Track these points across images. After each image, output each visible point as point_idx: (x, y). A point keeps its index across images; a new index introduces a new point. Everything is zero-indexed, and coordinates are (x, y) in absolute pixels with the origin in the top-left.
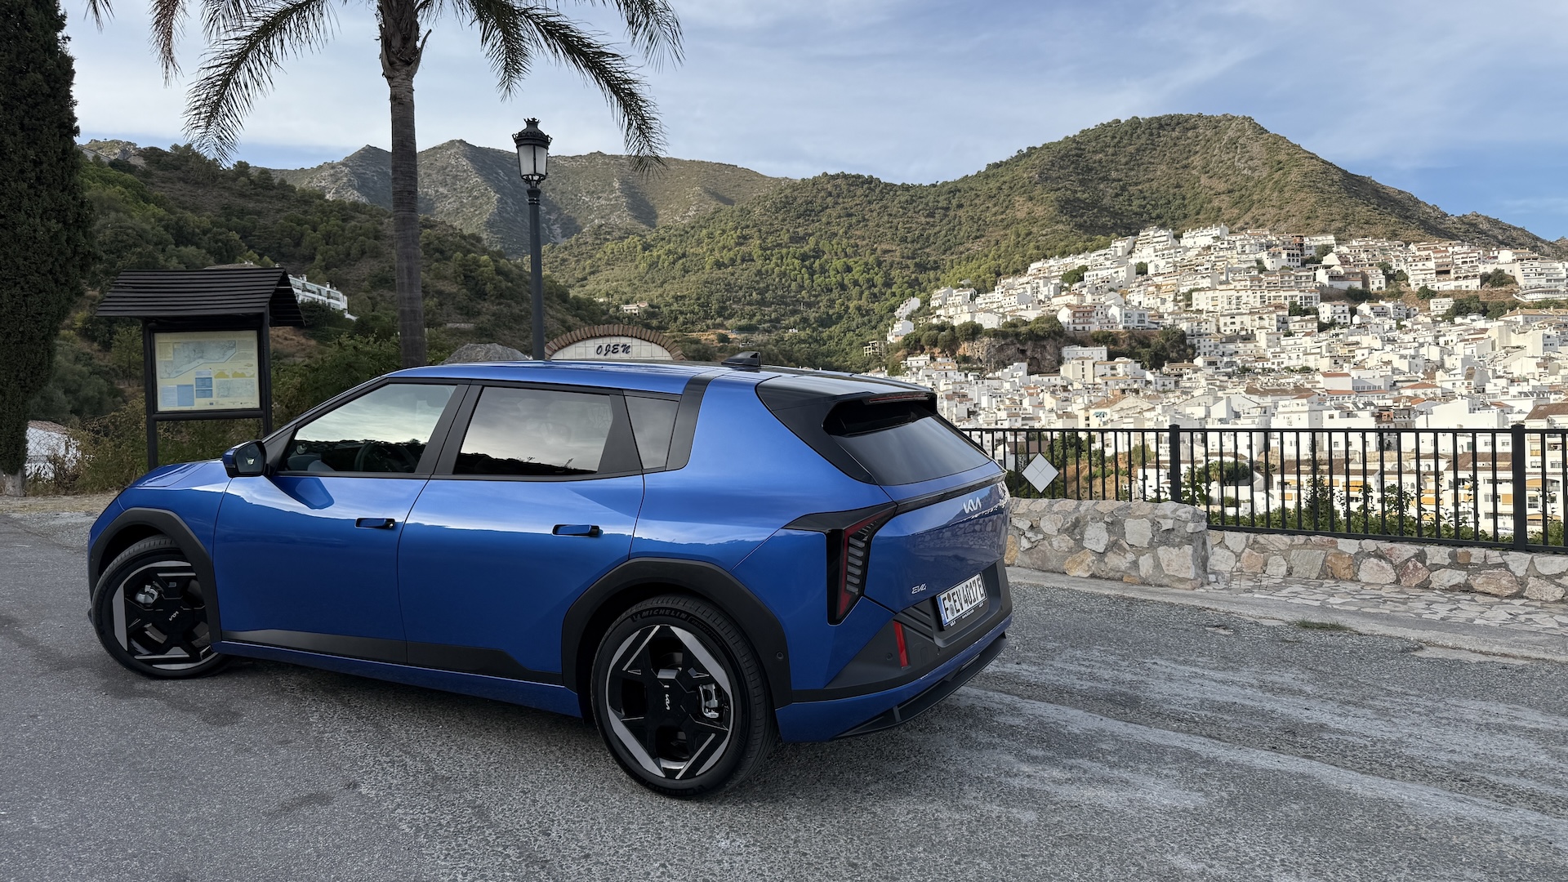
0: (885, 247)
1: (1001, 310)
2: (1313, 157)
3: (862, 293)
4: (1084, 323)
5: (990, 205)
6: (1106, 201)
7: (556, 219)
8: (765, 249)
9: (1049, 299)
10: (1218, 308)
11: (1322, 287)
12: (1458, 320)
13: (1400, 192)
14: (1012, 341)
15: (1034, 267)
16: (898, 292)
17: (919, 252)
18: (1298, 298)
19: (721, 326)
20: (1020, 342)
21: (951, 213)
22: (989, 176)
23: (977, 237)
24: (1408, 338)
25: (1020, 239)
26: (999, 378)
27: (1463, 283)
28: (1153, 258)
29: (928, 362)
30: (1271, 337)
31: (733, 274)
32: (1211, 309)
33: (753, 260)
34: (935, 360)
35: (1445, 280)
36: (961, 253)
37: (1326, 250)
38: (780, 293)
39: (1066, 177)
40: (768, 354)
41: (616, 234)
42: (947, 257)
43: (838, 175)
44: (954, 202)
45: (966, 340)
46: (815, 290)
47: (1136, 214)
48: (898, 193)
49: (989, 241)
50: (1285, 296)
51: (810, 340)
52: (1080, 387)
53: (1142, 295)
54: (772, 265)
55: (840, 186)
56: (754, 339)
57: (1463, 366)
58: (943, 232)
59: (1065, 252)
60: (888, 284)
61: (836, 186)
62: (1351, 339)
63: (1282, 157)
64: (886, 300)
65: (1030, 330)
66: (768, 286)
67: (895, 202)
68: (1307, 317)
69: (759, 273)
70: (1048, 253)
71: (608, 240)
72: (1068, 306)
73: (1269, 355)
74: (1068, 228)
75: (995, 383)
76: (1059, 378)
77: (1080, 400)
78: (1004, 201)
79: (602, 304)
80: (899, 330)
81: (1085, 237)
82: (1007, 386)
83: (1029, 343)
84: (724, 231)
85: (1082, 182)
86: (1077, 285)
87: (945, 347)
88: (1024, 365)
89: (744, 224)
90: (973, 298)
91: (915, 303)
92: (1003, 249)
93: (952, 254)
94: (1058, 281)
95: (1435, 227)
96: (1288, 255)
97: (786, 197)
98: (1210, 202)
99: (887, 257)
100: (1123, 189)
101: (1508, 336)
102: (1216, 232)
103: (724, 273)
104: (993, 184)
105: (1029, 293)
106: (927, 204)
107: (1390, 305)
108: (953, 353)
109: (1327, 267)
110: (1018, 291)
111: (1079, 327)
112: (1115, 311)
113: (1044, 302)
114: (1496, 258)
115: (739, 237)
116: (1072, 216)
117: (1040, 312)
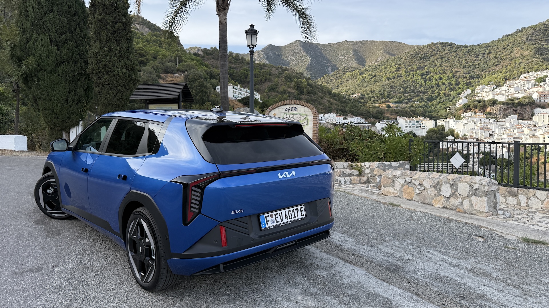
0: (457, 70)
1: (507, 94)
3: (446, 88)
4: (545, 99)
5: (503, 52)
7: (330, 65)
8: (407, 72)
9: (529, 89)
14: (511, 106)
15: (522, 76)
16: (461, 87)
17: (471, 71)
19: (388, 101)
20: (514, 107)
21: (486, 56)
22: (503, 40)
23: (497, 65)
25: (516, 65)
26: (504, 121)
29: (473, 115)
31: (393, 82)
33: (402, 77)
34: (476, 114)
36: (490, 71)
38: (412, 88)
39: (539, 39)
40: (406, 112)
41: (350, 69)
42: (484, 73)
43: (438, 43)
44: (487, 51)
45: (490, 106)
46: (427, 87)
48: (463, 49)
49: (502, 66)
51: (424, 106)
52: (542, 125)
54: (410, 78)
55: (438, 47)
56: (401, 106)
58: (482, 63)
59: (537, 70)
60: (457, 84)
61: (437, 47)
64: (456, 90)
65: (519, 102)
66: (407, 86)
67: (462, 52)
69: (404, 81)
70: (529, 70)
71: (347, 72)
72: (537, 92)
74: (539, 60)
75: (502, 123)
76: (532, 122)
77: (541, 131)
78: (510, 50)
79: (344, 95)
80: (461, 102)
81: (547, 63)
82: (508, 124)
83: (519, 107)
84: (391, 66)
86: (542, 83)
87: (480, 109)
88: (516, 116)
89: (399, 63)
90: (494, 89)
91: (469, 91)
92: (508, 69)
93: (486, 72)
94: (533, 82)
97: (416, 52)
99: (458, 74)
103: (390, 82)
104: (505, 43)
105: (520, 87)
106: (475, 52)
108: (484, 111)
110: (515, 86)
111: (542, 101)
113: (526, 90)
115: (397, 68)
116: (541, 55)
117: (524, 94)
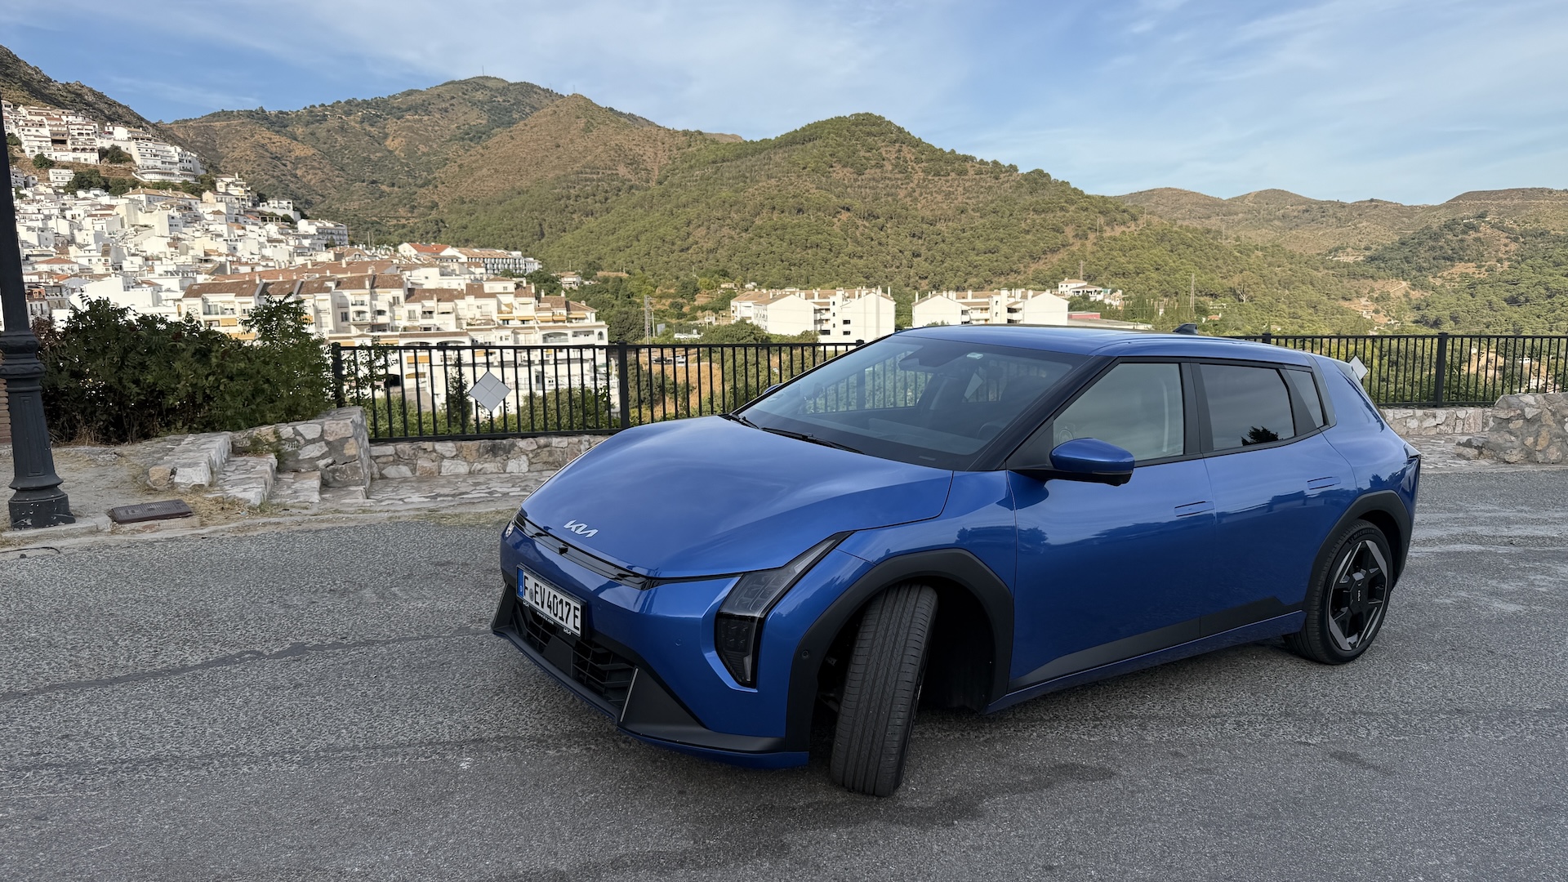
12: (81, 194)
24: (31, 208)
27: (82, 156)
35: (61, 150)
57: (96, 242)
95: (42, 92)
101: (136, 214)
114: (111, 133)
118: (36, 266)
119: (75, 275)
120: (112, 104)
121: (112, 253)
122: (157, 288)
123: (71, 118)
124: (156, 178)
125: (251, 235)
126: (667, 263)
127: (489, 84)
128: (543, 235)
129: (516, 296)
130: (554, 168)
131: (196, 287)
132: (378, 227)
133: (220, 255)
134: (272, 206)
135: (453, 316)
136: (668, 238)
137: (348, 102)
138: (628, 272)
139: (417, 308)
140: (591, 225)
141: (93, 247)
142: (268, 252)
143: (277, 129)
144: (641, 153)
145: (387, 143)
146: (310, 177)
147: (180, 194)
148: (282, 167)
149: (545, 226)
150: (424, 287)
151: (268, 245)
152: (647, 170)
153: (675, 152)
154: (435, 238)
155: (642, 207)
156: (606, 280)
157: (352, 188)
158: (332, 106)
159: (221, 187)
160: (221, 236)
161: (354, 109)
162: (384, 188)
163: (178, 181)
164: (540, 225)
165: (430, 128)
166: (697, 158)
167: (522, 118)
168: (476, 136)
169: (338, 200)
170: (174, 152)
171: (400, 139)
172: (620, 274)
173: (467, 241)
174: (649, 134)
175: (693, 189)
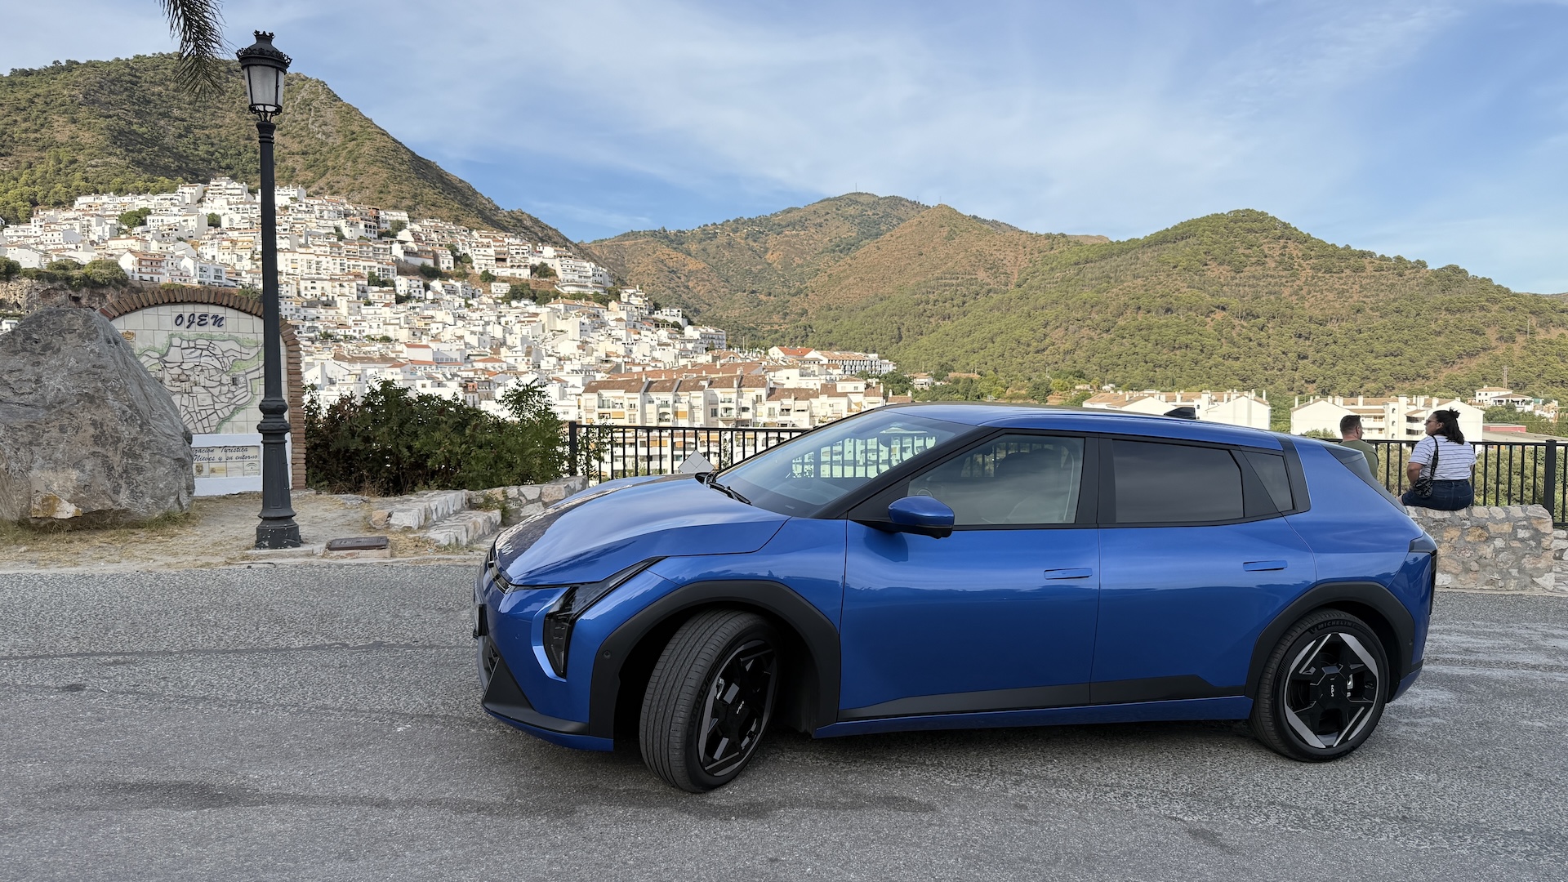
1: (41, 247)
2: (384, 133)
4: (152, 273)
5: (18, 119)
6: (168, 140)
9: (105, 241)
10: (298, 271)
11: (397, 261)
12: (514, 303)
13: (461, 181)
14: (61, 286)
15: (82, 201)
18: (376, 269)
20: (72, 287)
22: (15, 84)
24: (476, 315)
25: (61, 166)
27: (516, 271)
28: (227, 211)
30: (351, 305)
32: (291, 271)
35: (502, 267)
37: (400, 226)
39: (119, 104)
47: (203, 160)
49: (18, 162)
50: (364, 266)
53: (216, 249)
57: (522, 344)
59: (121, 190)
62: (426, 313)
63: (356, 128)
65: (86, 274)
68: (385, 289)
70: (100, 187)
72: (130, 251)
73: (350, 323)
74: (123, 163)
78: (38, 117)
81: (146, 176)
83: (84, 290)
85: (138, 114)
86: (138, 229)
92: (38, 174)
94: (114, 222)
95: (491, 219)
96: (366, 226)
98: (284, 160)
100: (188, 130)
101: (554, 321)
102: (294, 193)
104: (22, 95)
105: (78, 231)
107: (458, 285)
109: (402, 242)
110: (64, 227)
111: (147, 277)
112: (188, 264)
113: (97, 244)
114: (541, 252)
116: (127, 150)
117: (95, 254)
118: (475, 364)
119: (503, 372)
120: (544, 227)
121: (533, 354)
122: (564, 384)
123: (512, 240)
124: (573, 290)
125: (645, 339)
126: (1021, 364)
127: (861, 199)
128: (901, 338)
129: (865, 396)
130: (916, 275)
131: (593, 384)
132: (754, 332)
133: (618, 356)
134: (663, 315)
135: (807, 414)
136: (1024, 340)
137: (736, 221)
138: (979, 373)
139: (776, 405)
140: (947, 328)
141: (519, 348)
142: (657, 354)
143: (675, 246)
144: (1002, 257)
145: (767, 257)
146: (699, 288)
147: (591, 304)
148: (677, 280)
149: (904, 329)
150: (785, 387)
151: (658, 348)
152: (1006, 273)
153: (1037, 255)
154: (803, 342)
155: (999, 309)
156: (957, 381)
157: (734, 298)
158: (722, 225)
159: (624, 297)
160: (621, 340)
161: (740, 227)
162: (762, 297)
163: (590, 292)
164: (899, 329)
165: (805, 242)
166: (1059, 260)
167: (889, 230)
168: (845, 248)
169: (722, 308)
170: (589, 267)
171: (778, 253)
172: (971, 375)
173: (831, 344)
174: (1010, 239)
175: (1053, 291)
